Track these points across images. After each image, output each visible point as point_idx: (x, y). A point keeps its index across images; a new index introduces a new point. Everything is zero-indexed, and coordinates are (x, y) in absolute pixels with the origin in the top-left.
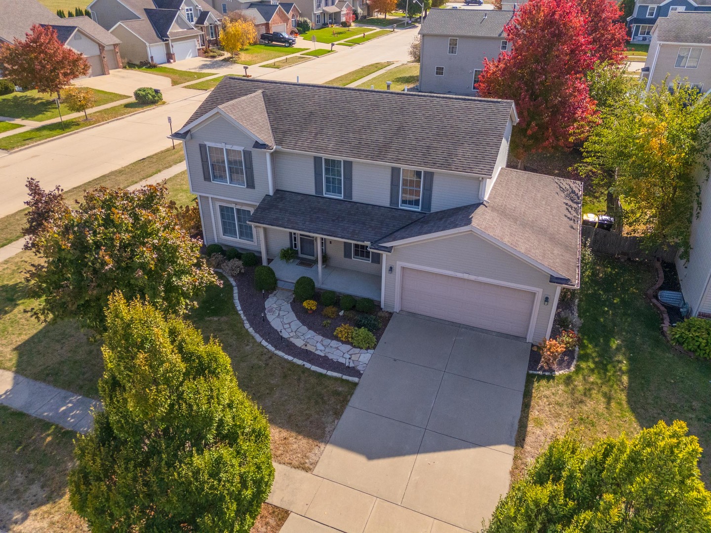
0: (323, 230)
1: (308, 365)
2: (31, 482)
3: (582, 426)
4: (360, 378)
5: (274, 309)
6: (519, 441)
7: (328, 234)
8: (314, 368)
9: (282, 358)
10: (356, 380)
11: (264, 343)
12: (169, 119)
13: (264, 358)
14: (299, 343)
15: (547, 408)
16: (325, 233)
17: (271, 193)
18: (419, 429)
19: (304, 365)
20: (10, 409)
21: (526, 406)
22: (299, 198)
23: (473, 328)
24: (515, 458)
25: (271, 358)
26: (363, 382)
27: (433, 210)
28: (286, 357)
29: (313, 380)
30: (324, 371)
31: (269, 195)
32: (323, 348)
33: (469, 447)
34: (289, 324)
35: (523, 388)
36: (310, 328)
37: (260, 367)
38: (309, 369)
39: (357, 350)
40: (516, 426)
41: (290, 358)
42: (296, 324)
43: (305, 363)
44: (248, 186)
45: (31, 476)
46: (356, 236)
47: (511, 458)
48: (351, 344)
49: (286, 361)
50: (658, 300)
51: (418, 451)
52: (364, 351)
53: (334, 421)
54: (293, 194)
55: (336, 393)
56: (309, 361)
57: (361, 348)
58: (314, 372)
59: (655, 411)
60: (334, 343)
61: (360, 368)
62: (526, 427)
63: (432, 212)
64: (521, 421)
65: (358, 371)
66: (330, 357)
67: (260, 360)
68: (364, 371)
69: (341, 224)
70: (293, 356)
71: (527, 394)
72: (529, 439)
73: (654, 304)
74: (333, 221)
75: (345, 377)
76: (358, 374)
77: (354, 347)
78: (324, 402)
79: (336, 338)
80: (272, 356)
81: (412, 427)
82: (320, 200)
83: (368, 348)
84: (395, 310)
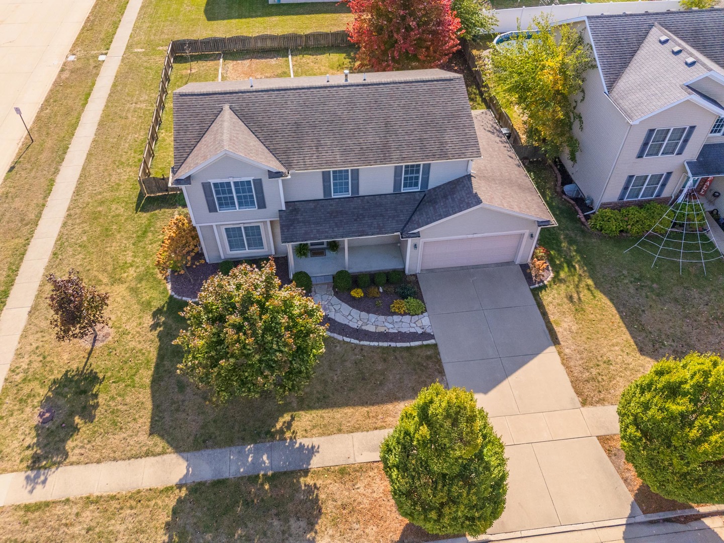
0: (353, 232)
1: (393, 344)
2: (287, 521)
3: (579, 314)
4: (434, 339)
5: (327, 306)
6: (555, 341)
7: (360, 234)
8: (399, 345)
9: (370, 347)
10: (432, 342)
11: (347, 339)
12: (18, 110)
13: (357, 351)
14: (372, 329)
15: (556, 311)
16: (356, 234)
17: (284, 208)
18: (496, 359)
19: (390, 345)
20: (206, 482)
21: (544, 314)
22: (312, 205)
23: (476, 267)
24: (559, 353)
25: (362, 350)
26: (439, 340)
27: (430, 187)
28: (372, 344)
29: (405, 354)
30: (407, 344)
31: (282, 210)
32: (392, 326)
33: (531, 359)
34: (350, 314)
35: (535, 302)
36: (368, 312)
37: (361, 360)
38: (396, 347)
39: (416, 318)
40: (547, 332)
41: (376, 344)
42: (355, 313)
43: (389, 343)
44: (259, 208)
45: (282, 517)
46: (384, 230)
47: (556, 354)
48: (409, 314)
49: (374, 347)
50: (565, 195)
51: (507, 376)
52: (421, 316)
53: (443, 379)
54: (303, 203)
55: (429, 358)
56: (391, 341)
57: (418, 315)
58: (401, 347)
59: (608, 286)
60: (396, 318)
61: (428, 331)
62: (553, 329)
63: (429, 189)
64: (547, 327)
65: (429, 334)
66: (403, 330)
67: (356, 355)
68: (433, 332)
69: (363, 222)
70: (377, 341)
71: (540, 305)
72: (560, 336)
73: (565, 199)
74: (356, 220)
75: (425, 343)
76: (431, 336)
77: (412, 315)
78: (426, 368)
79: (394, 314)
80: (362, 348)
81: (492, 360)
82: (332, 202)
83: (422, 313)
84: (417, 272)
